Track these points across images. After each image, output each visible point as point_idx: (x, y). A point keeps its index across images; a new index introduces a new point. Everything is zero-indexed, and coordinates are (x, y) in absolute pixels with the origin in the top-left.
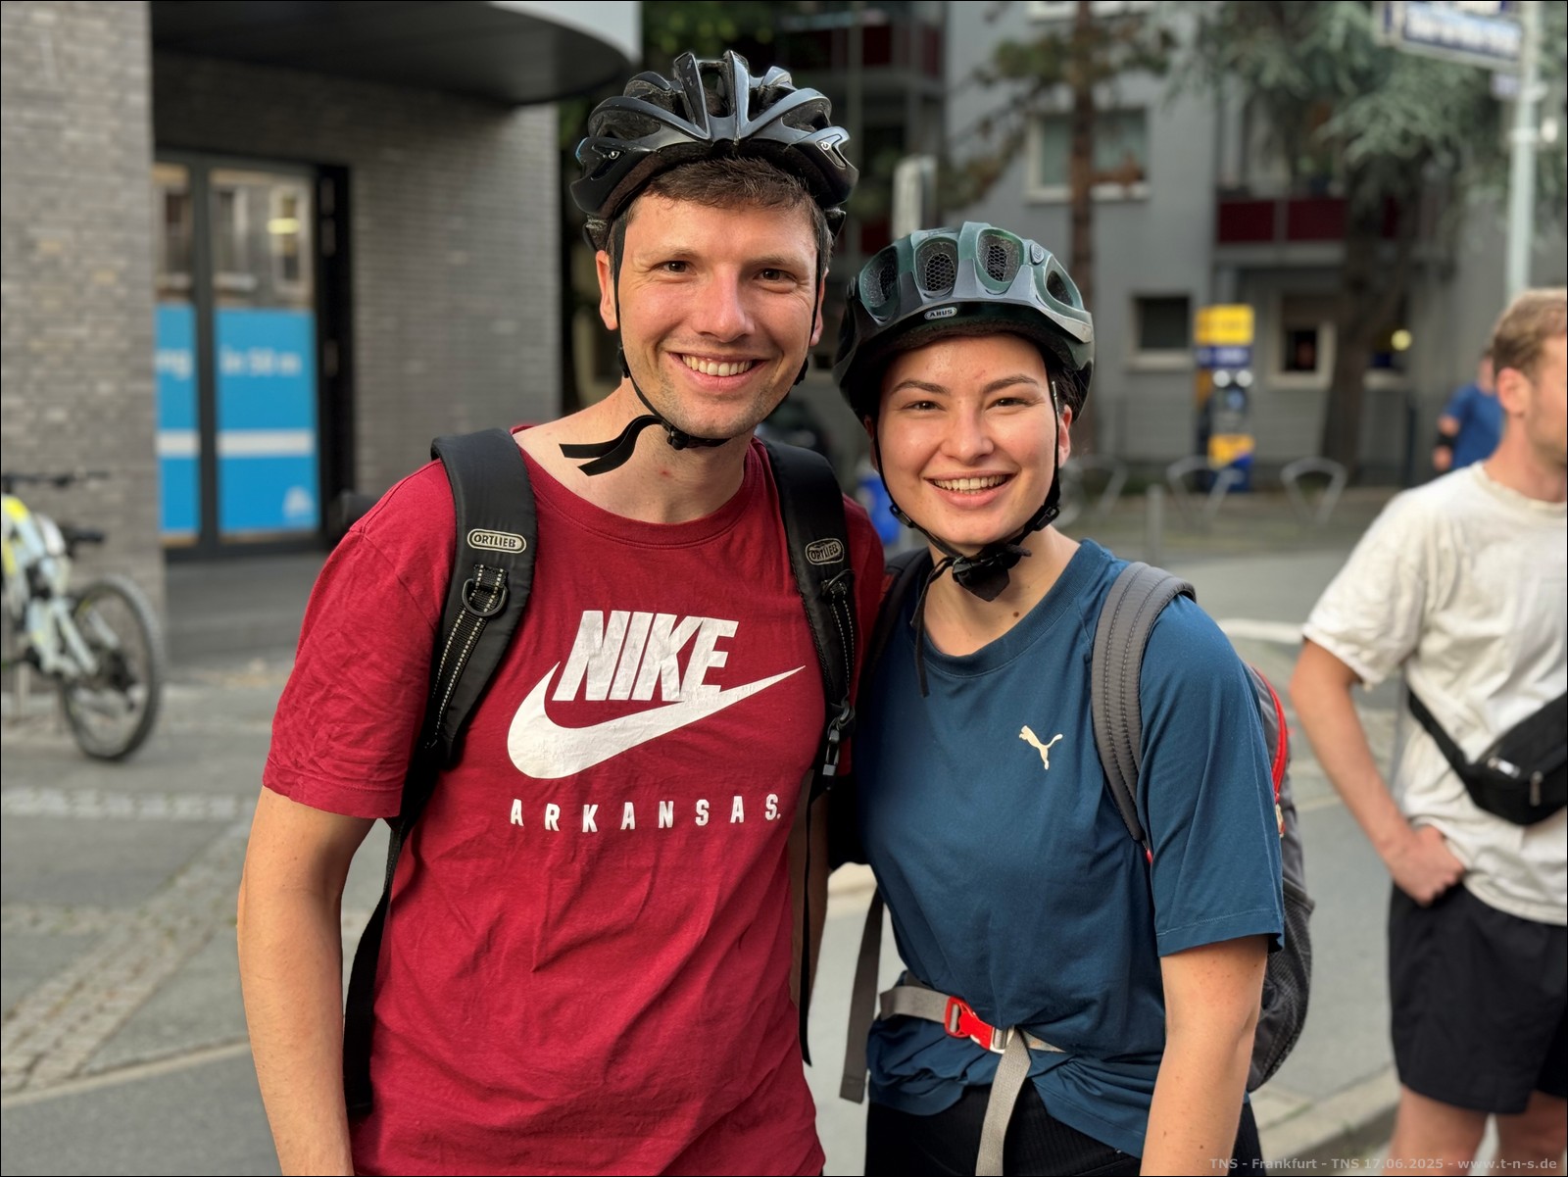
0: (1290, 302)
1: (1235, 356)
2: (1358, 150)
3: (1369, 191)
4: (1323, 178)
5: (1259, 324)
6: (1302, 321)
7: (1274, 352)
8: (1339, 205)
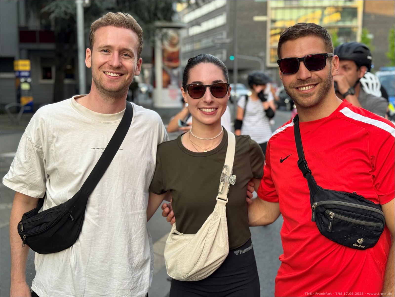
0: (43, 60)
1: (26, 74)
6: (46, 65)
7: (39, 74)
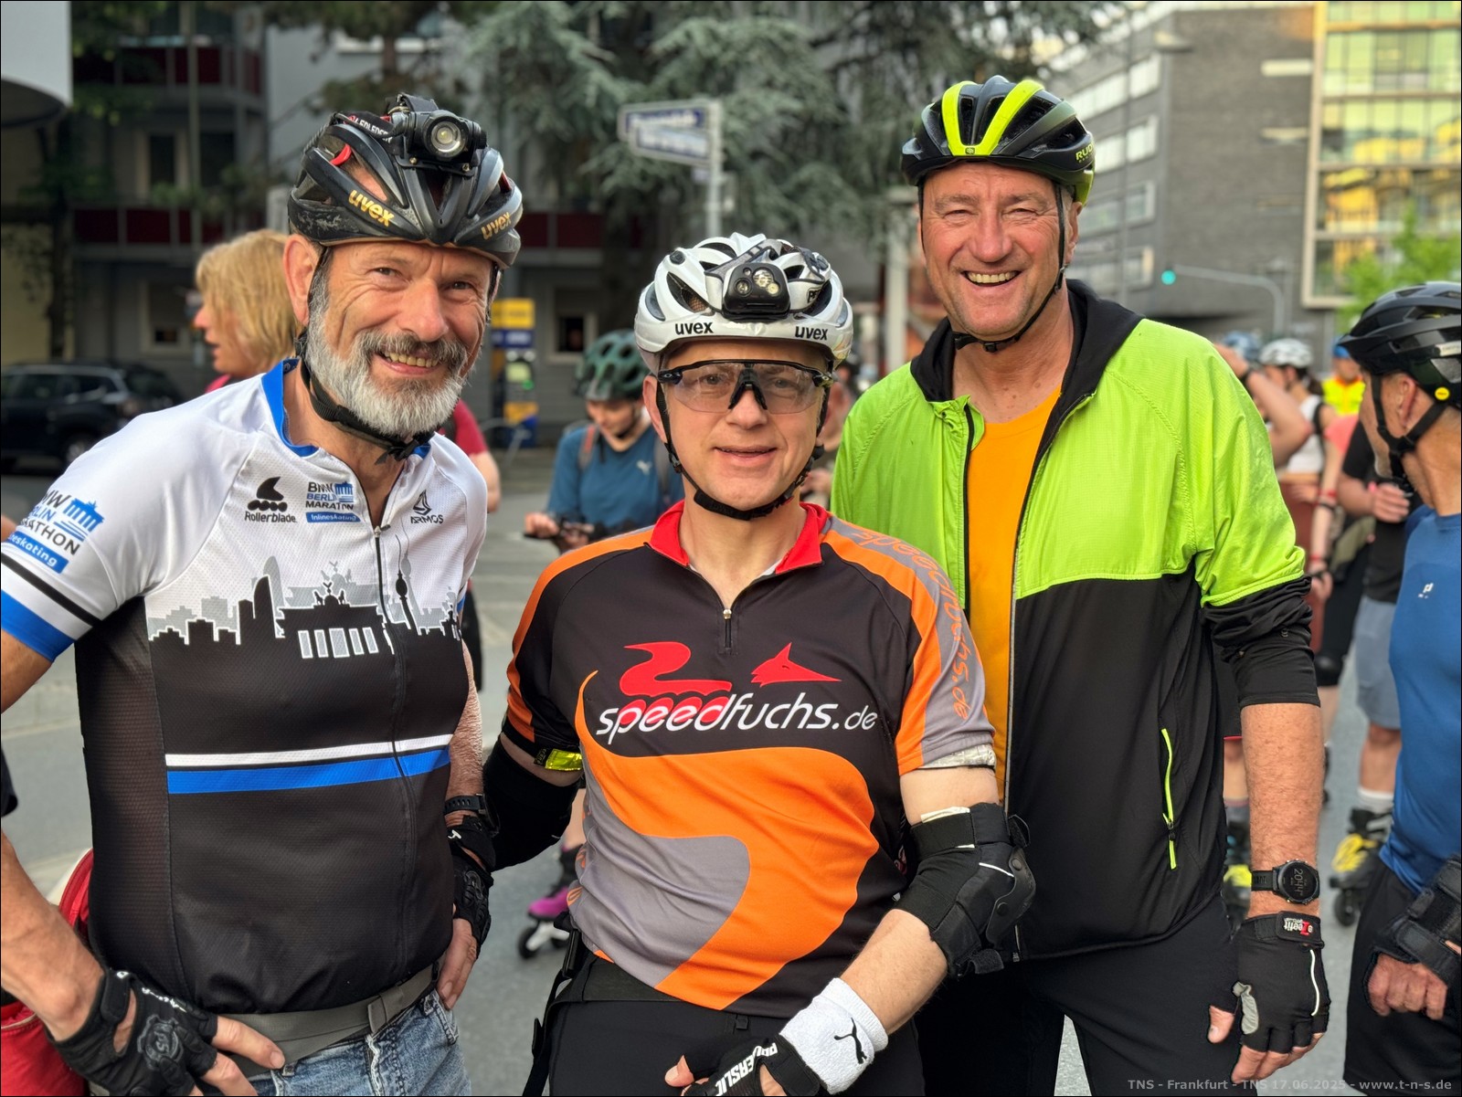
1: (521, 338)
2: (609, 184)
3: (619, 214)
4: (583, 199)
5: (539, 313)
6: (571, 311)
7: (550, 337)
8: (597, 220)
